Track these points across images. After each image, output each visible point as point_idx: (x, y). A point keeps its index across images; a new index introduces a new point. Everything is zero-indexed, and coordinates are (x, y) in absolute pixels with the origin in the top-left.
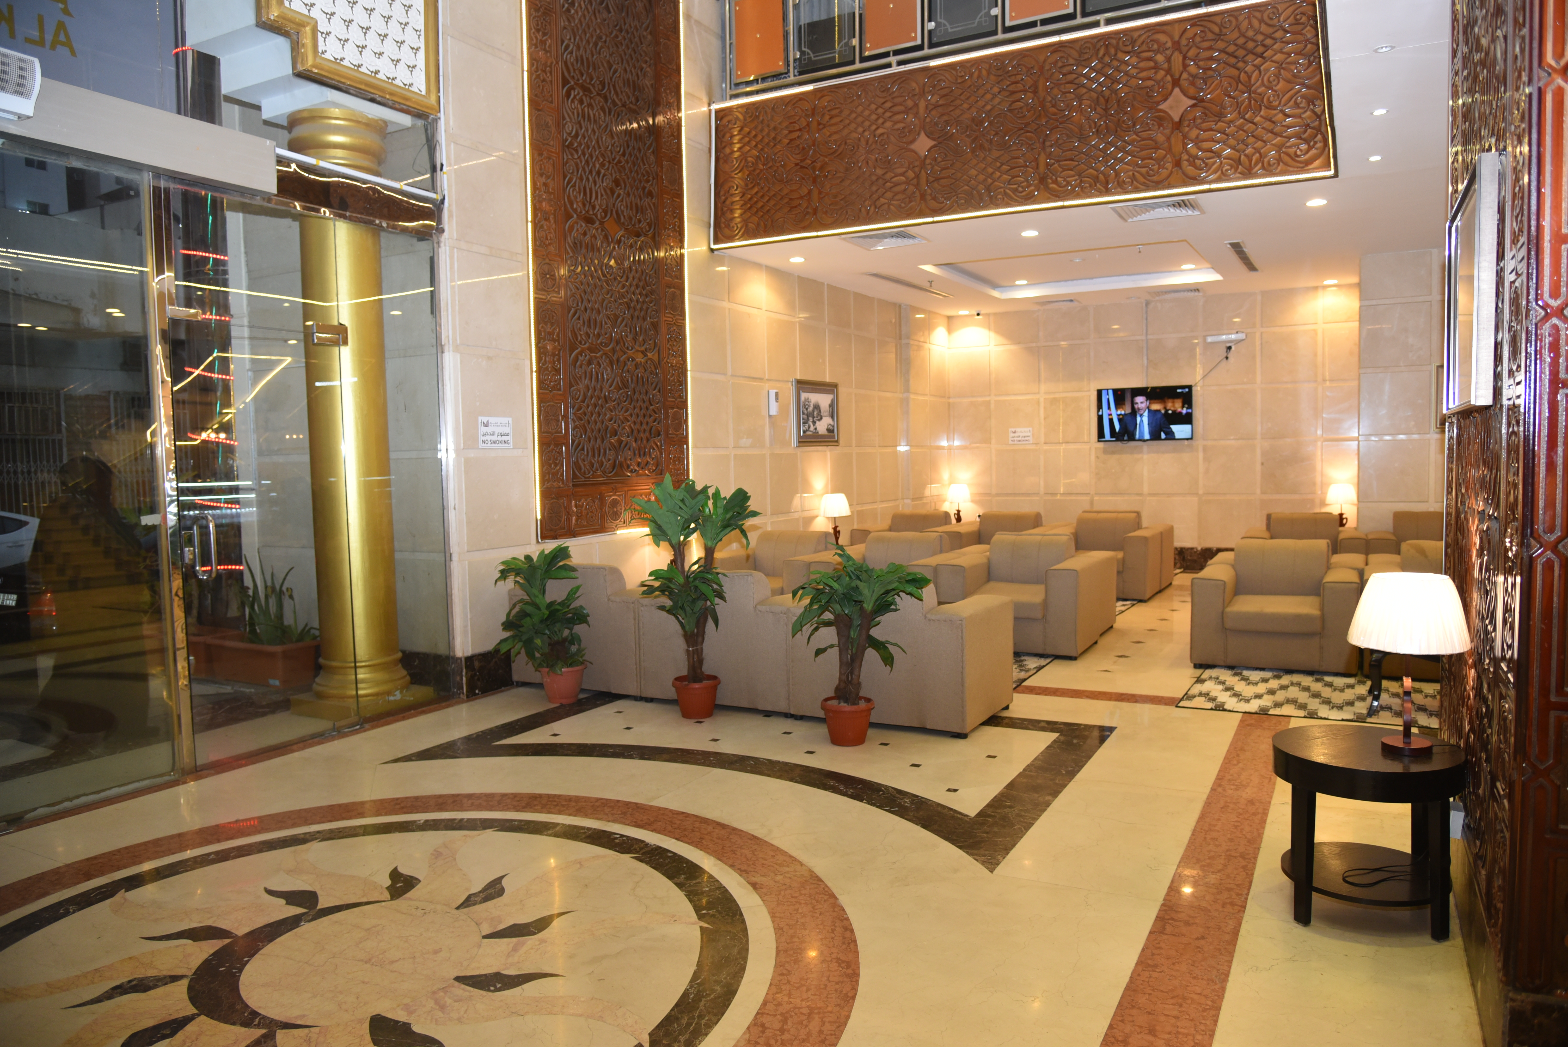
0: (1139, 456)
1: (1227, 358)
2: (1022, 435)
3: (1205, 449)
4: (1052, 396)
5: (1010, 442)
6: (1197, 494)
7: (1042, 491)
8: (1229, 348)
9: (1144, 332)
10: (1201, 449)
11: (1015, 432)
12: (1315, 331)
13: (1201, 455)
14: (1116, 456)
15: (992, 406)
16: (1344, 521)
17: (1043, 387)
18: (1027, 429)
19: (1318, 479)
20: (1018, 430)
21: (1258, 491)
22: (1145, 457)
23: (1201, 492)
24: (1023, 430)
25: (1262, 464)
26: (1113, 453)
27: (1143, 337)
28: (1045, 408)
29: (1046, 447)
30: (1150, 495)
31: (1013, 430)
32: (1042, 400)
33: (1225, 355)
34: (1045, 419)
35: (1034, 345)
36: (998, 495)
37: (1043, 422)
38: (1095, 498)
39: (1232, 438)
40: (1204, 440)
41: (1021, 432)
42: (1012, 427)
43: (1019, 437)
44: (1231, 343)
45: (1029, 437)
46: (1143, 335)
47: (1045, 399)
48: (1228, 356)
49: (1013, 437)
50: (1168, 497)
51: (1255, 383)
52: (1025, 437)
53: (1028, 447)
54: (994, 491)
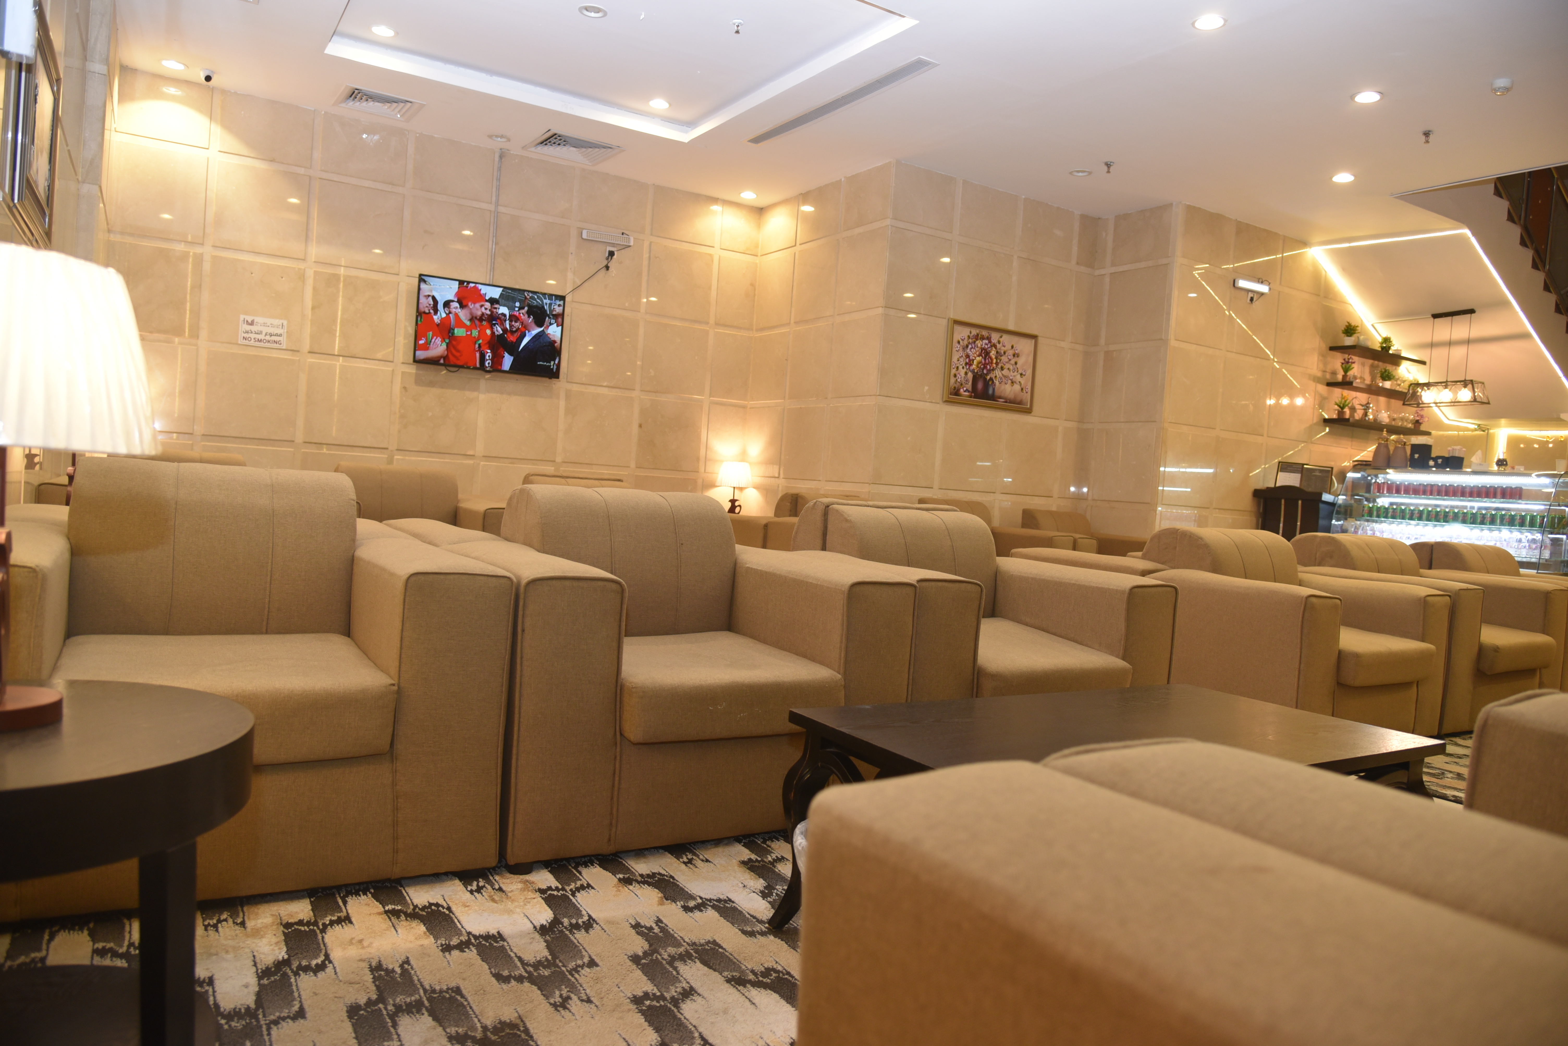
0: (475, 394)
1: (607, 268)
2: (265, 330)
3: (568, 395)
4: (330, 270)
5: (241, 341)
6: (554, 461)
7: (299, 438)
8: (611, 254)
9: (494, 199)
10: (562, 395)
11: (252, 323)
12: (711, 255)
13: (562, 403)
14: (436, 391)
15: (207, 266)
16: (737, 510)
17: (314, 251)
18: (277, 322)
19: (702, 452)
20: (257, 319)
21: (633, 465)
22: (482, 397)
23: (559, 459)
24: (269, 321)
25: (640, 426)
26: (432, 384)
27: (492, 207)
28: (315, 289)
29: (311, 359)
30: (487, 457)
31: (250, 319)
32: (310, 273)
33: (605, 263)
34: (313, 308)
35: (302, 171)
36: (206, 437)
37: (309, 312)
38: (396, 457)
39: (605, 384)
40: (568, 382)
41: (265, 325)
42: (246, 313)
43: (260, 333)
44: (614, 247)
45: (280, 335)
46: (491, 203)
47: (315, 272)
48: (609, 265)
49: (247, 332)
50: (511, 463)
51: (639, 312)
52: (271, 335)
53: (275, 354)
54: (199, 429)
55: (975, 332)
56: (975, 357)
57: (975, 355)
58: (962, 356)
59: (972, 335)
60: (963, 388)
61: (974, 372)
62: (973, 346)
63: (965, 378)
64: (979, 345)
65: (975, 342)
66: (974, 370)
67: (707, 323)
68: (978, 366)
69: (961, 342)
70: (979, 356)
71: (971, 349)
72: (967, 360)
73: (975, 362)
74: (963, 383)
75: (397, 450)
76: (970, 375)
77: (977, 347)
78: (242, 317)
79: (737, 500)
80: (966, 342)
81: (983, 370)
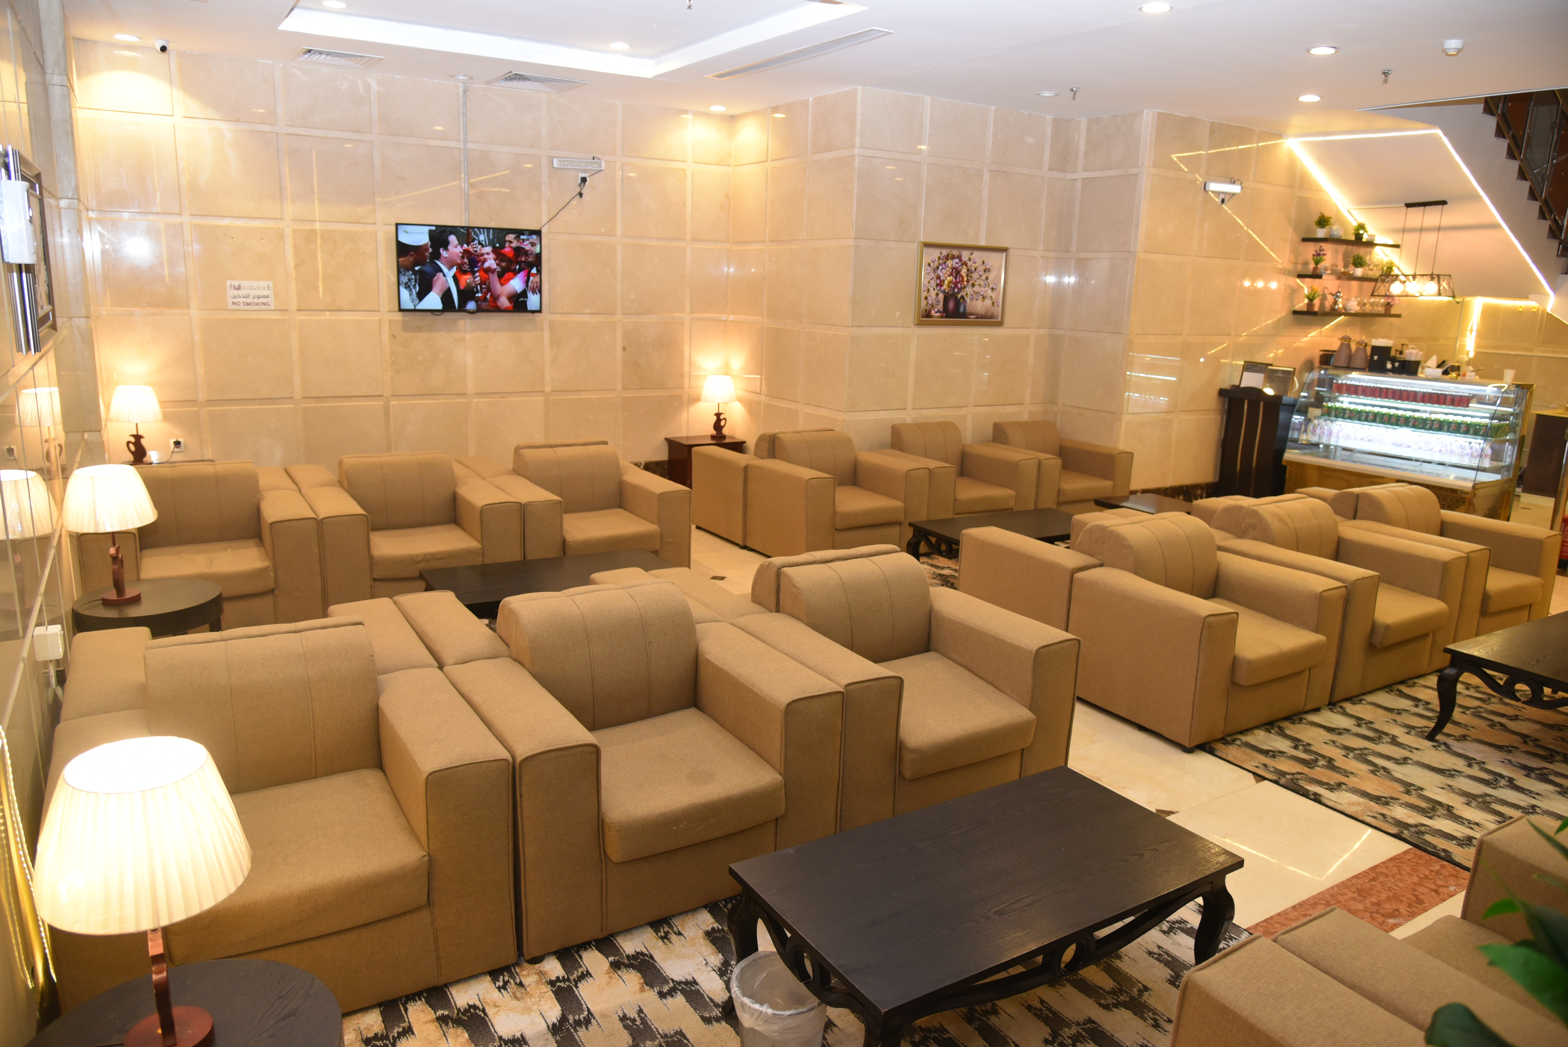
1: (581, 195)
2: (252, 293)
3: (552, 326)
4: (307, 227)
5: (231, 307)
6: (543, 391)
7: (298, 394)
8: (584, 180)
9: (462, 136)
10: (546, 326)
11: (239, 288)
12: (683, 170)
13: (547, 334)
14: (424, 335)
15: (188, 236)
16: (722, 423)
17: (290, 210)
18: (263, 284)
19: (686, 369)
20: (243, 283)
21: (619, 387)
22: (468, 336)
23: (547, 389)
24: (255, 284)
25: (624, 349)
26: (419, 329)
27: (461, 145)
28: (295, 247)
29: (301, 317)
30: (479, 394)
31: (236, 284)
32: (288, 232)
33: (578, 190)
34: (296, 267)
35: (268, 128)
36: (211, 402)
37: (292, 271)
38: (392, 403)
39: (587, 311)
40: (551, 313)
41: (251, 288)
42: (232, 279)
43: (248, 296)
44: (586, 172)
45: (268, 297)
46: (459, 141)
47: (294, 231)
48: (582, 192)
49: (235, 297)
50: (503, 397)
51: (616, 236)
52: (259, 297)
53: (265, 316)
54: (202, 396)
55: (945, 252)
56: (946, 278)
57: (946, 275)
58: (933, 278)
59: (942, 255)
60: (934, 310)
61: (945, 292)
62: (944, 266)
63: (936, 299)
64: (950, 265)
65: (945, 263)
66: (945, 290)
67: (684, 240)
68: (948, 286)
69: (932, 264)
70: (949, 276)
71: (942, 269)
72: (938, 282)
73: (946, 282)
74: (934, 305)
75: (392, 396)
76: (941, 296)
77: (948, 267)
78: (229, 283)
79: (721, 414)
80: (936, 264)
81: (954, 289)
